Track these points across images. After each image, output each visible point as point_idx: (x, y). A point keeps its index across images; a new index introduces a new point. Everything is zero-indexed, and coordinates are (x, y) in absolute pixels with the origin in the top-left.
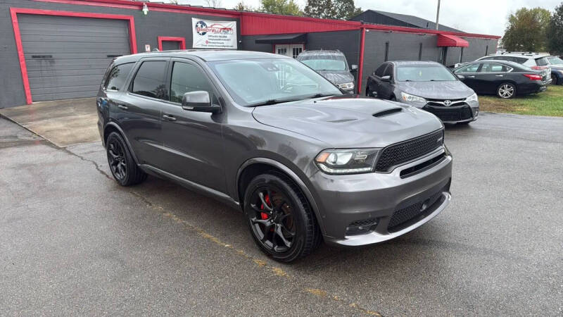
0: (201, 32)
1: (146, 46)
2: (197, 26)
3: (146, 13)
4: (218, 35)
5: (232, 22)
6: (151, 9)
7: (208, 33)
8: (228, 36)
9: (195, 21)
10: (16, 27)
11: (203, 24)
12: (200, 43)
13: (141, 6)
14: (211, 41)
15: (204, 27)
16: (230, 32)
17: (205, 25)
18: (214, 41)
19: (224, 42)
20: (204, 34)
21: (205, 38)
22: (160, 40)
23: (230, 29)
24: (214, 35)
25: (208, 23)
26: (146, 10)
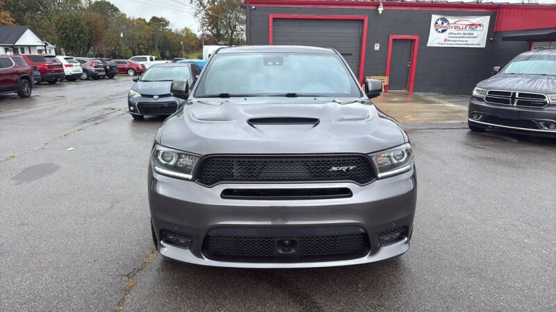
0: (440, 30)
1: (376, 44)
2: (436, 23)
3: (380, 12)
4: (462, 32)
5: (484, 17)
6: (387, 8)
7: (448, 31)
8: (475, 33)
9: (435, 18)
10: (271, 29)
11: (444, 20)
12: (437, 41)
13: (378, 6)
14: (451, 39)
15: (445, 24)
16: (478, 28)
17: (446, 21)
18: (454, 39)
19: (468, 39)
20: (443, 31)
21: (445, 35)
22: (392, 38)
23: (480, 25)
24: (458, 32)
25: (451, 20)
26: (381, 9)
